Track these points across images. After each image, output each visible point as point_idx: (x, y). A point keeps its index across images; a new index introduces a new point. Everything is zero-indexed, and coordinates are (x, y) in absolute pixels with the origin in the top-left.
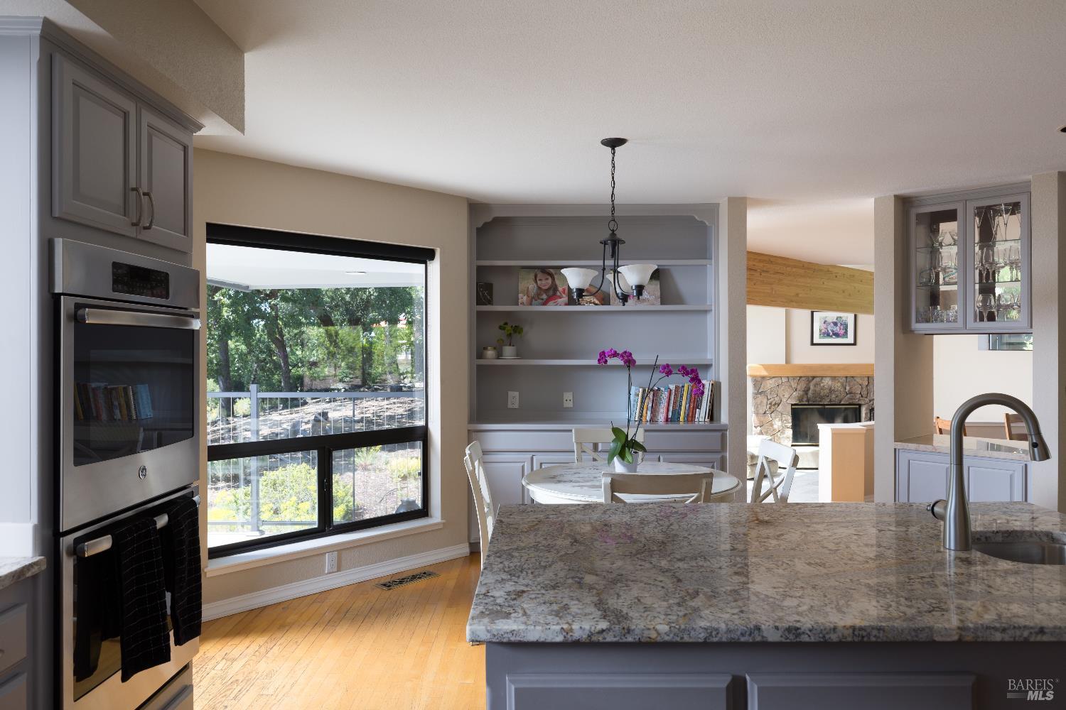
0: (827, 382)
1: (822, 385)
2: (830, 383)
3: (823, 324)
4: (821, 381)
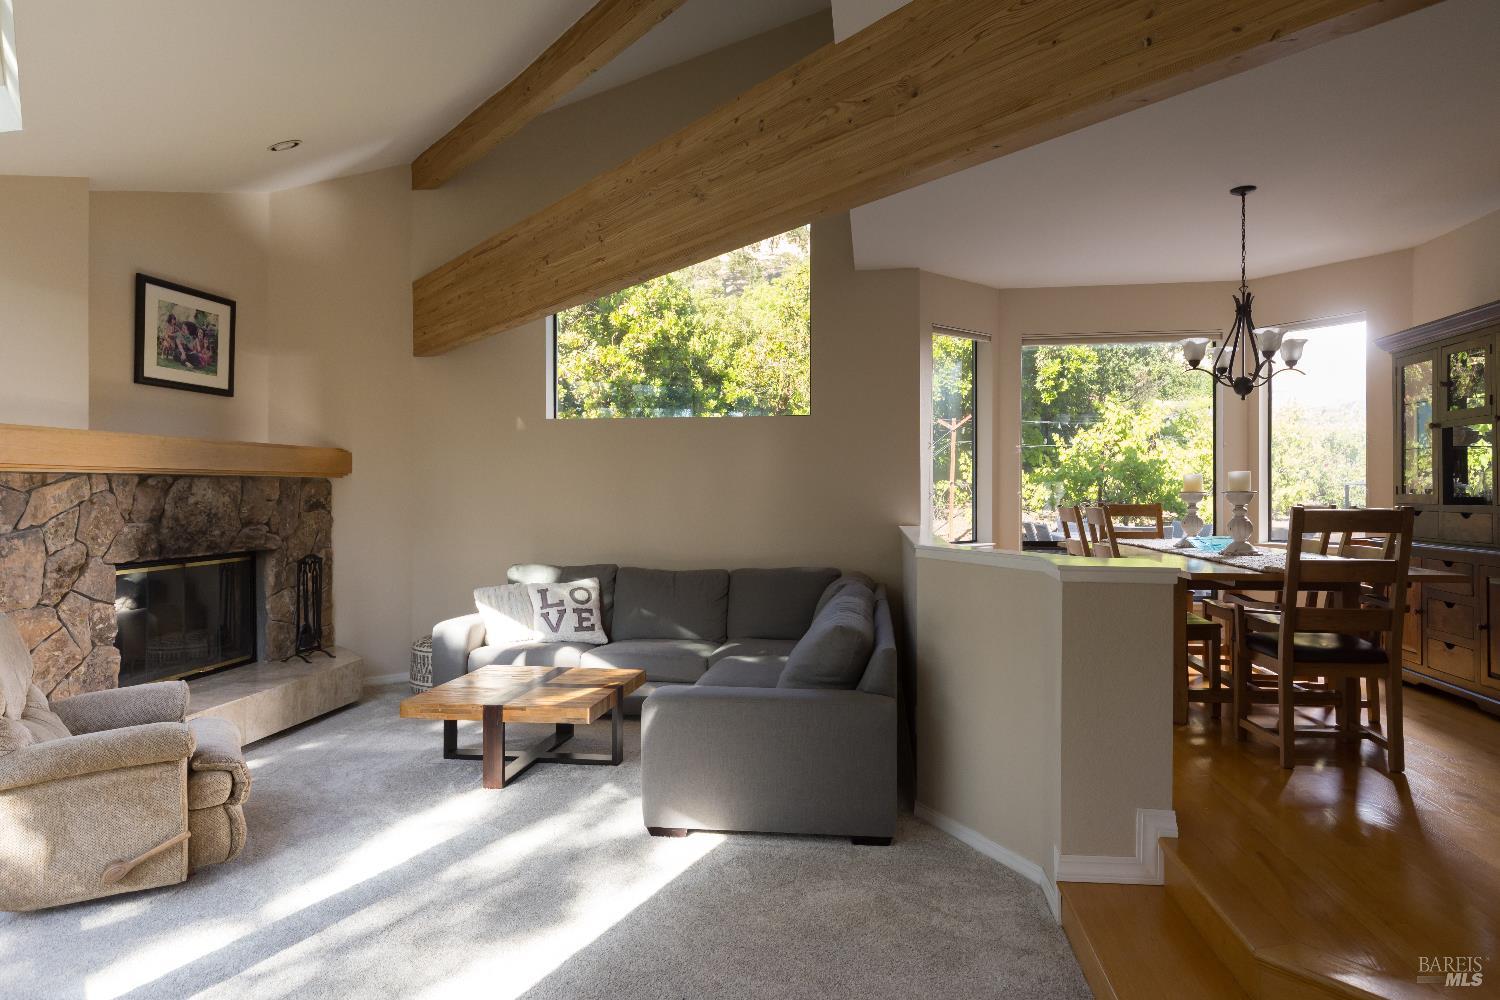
0: (204, 493)
1: (192, 500)
2: (210, 494)
3: (165, 325)
4: (190, 487)
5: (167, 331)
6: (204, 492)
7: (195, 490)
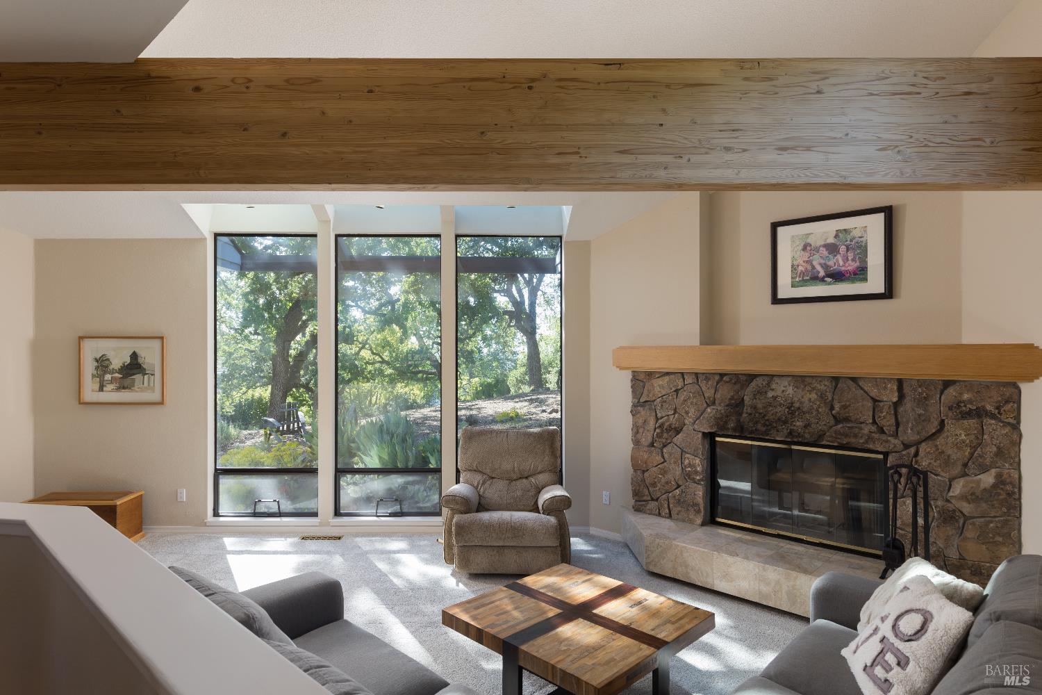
3: (799, 253)
4: (768, 385)
5: (802, 257)
6: (784, 389)
7: (773, 386)
